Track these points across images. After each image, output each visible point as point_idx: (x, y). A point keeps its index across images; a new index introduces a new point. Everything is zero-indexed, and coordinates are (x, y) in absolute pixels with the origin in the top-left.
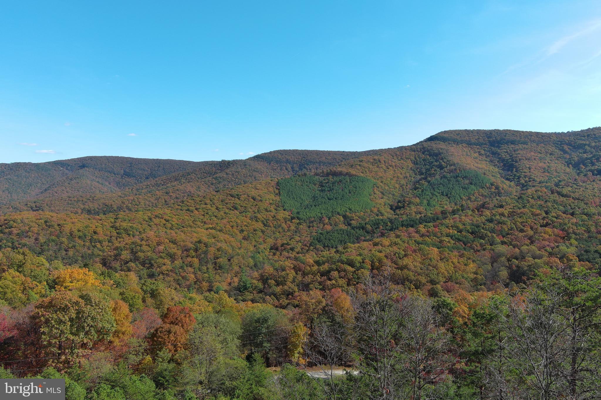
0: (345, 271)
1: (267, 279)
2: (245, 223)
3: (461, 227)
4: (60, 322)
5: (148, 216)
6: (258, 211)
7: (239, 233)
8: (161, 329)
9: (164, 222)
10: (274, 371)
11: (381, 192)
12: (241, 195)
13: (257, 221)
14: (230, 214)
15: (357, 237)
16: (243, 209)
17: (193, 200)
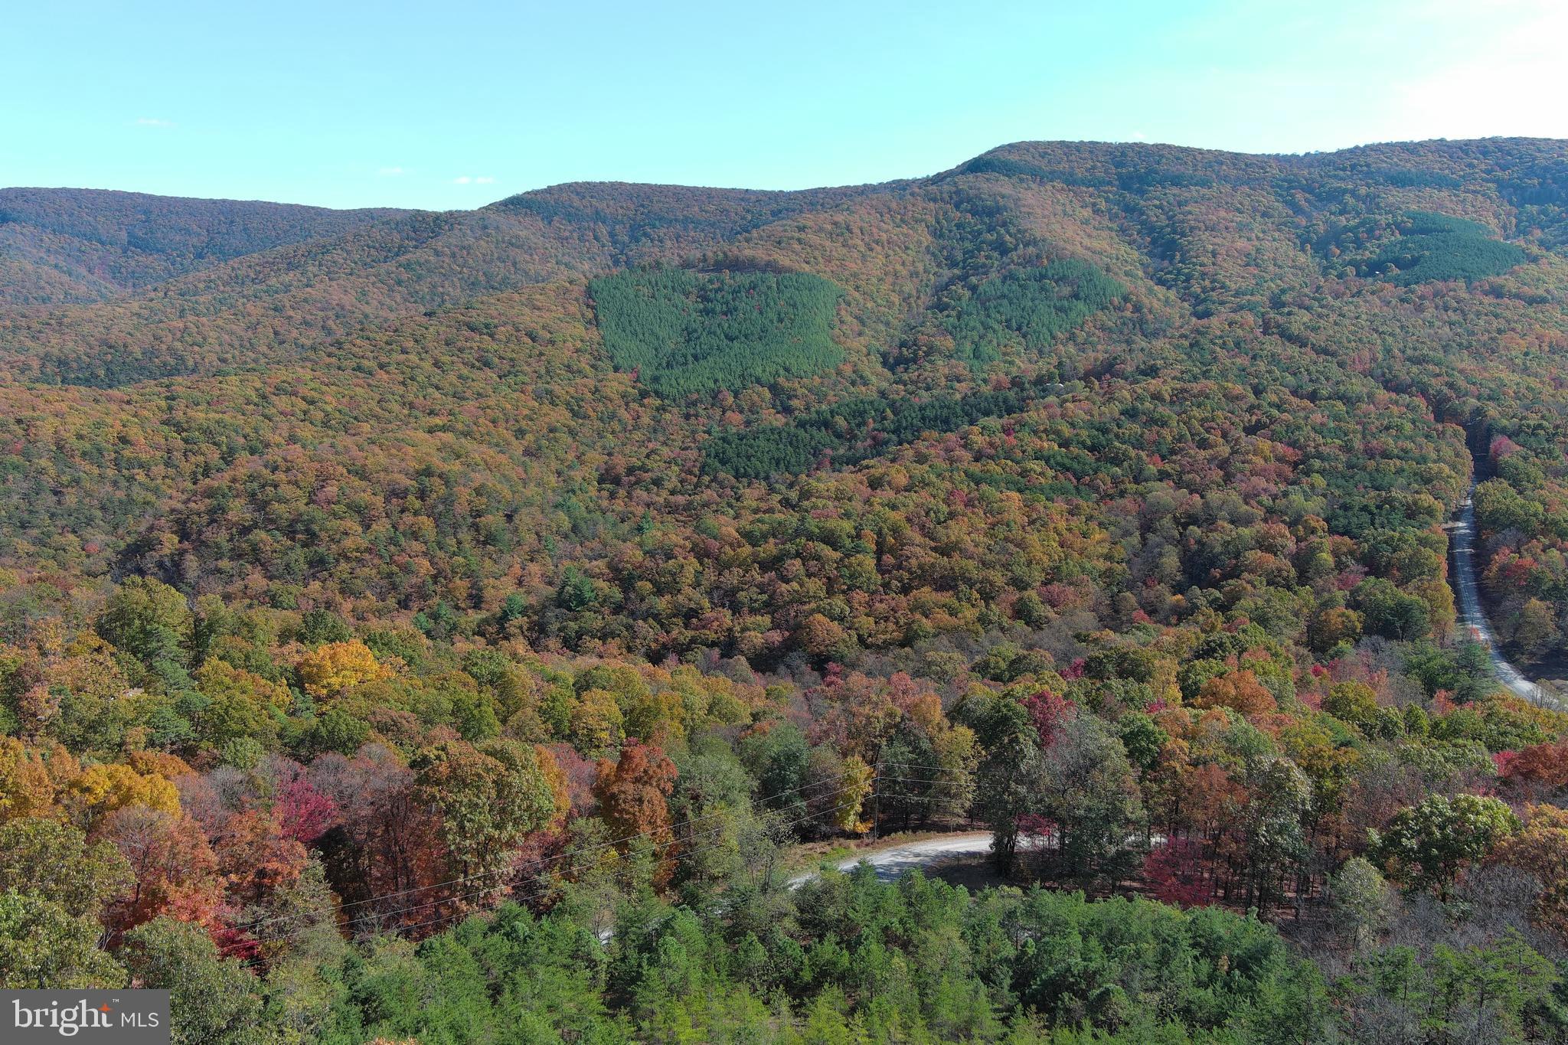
0: (818, 558)
1: (631, 577)
2: (526, 412)
3: (1067, 431)
5: (257, 390)
7: (513, 439)
10: (813, 848)
11: (856, 318)
12: (496, 327)
13: (552, 403)
14: (473, 380)
15: (815, 449)
16: (506, 366)
17: (368, 339)
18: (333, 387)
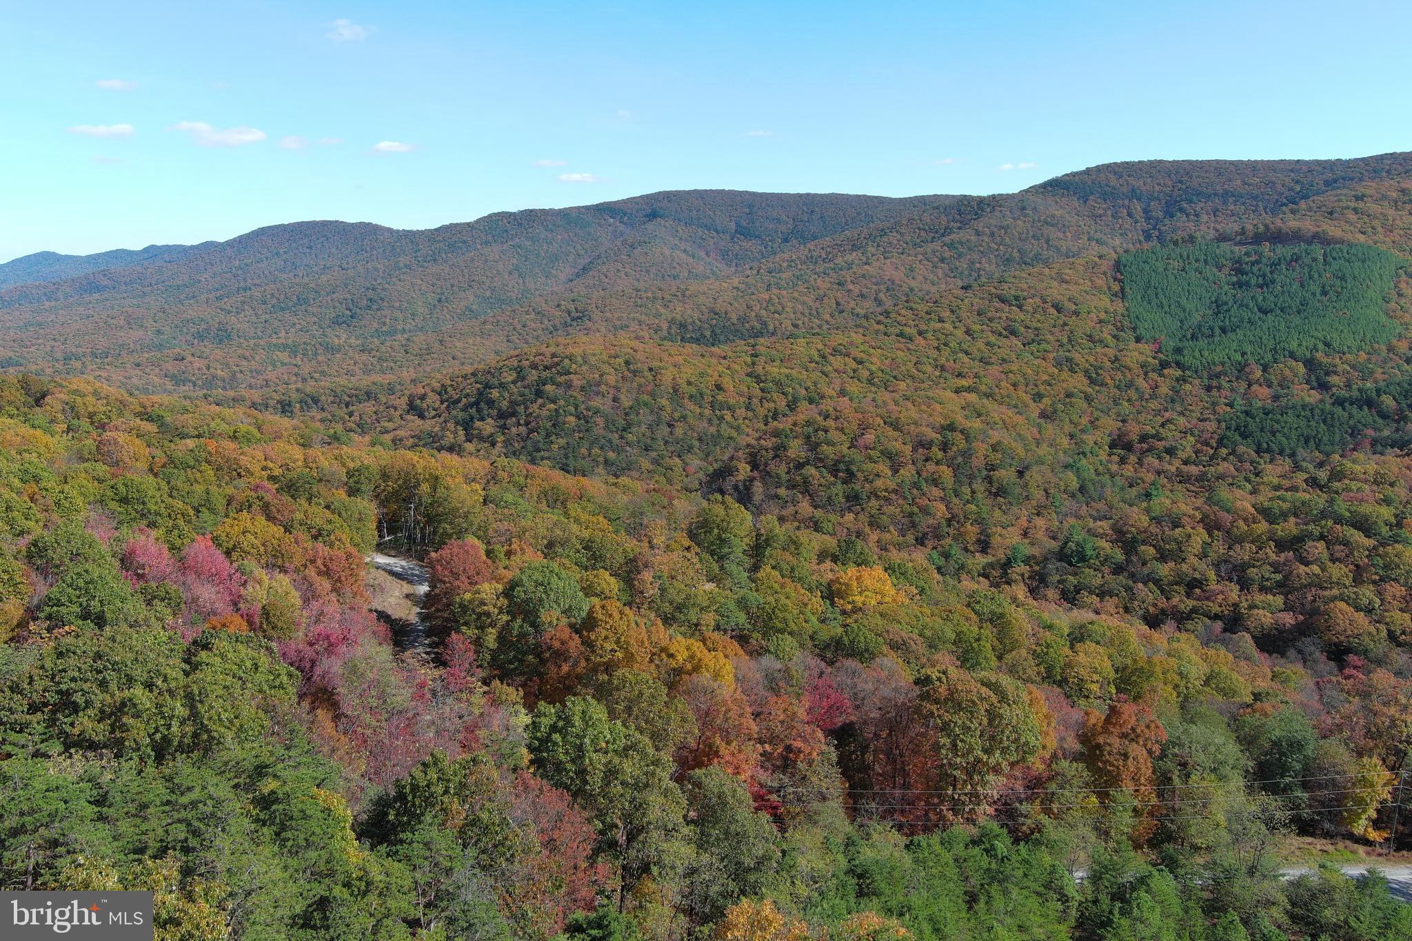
0: (1346, 543)
1: (1135, 541)
2: (1045, 377)
5: (819, 351)
6: (1070, 341)
7: (1031, 402)
9: (854, 365)
12: (1025, 299)
13: (1072, 370)
14: (999, 347)
15: (1353, 428)
16: (1031, 335)
17: (911, 309)
18: (879, 350)
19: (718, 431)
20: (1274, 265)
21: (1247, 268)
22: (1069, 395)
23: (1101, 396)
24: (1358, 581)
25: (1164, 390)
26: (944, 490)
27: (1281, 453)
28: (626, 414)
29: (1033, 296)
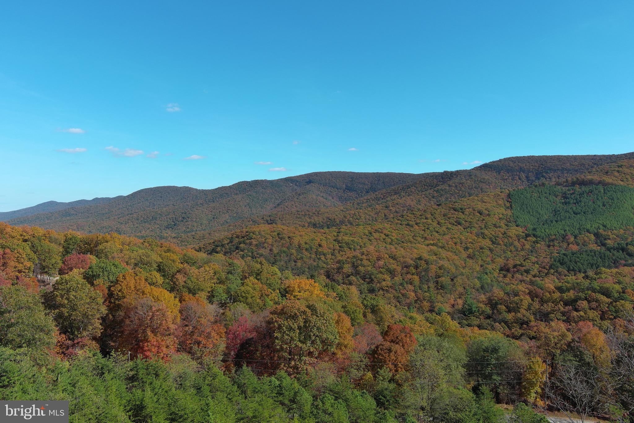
0: (597, 301)
1: (496, 304)
2: (470, 240)
4: (290, 329)
5: (369, 231)
6: (485, 227)
7: (463, 251)
8: (381, 347)
9: (384, 237)
10: (505, 408)
12: (465, 209)
13: (483, 238)
14: (453, 230)
15: (615, 260)
16: (467, 224)
17: (413, 214)
18: (397, 231)
19: (317, 264)
20: (581, 194)
21: (569, 196)
22: (482, 248)
23: (497, 249)
24: (602, 318)
25: (527, 246)
26: (414, 286)
27: (580, 272)
28: (275, 256)
29: (469, 208)
